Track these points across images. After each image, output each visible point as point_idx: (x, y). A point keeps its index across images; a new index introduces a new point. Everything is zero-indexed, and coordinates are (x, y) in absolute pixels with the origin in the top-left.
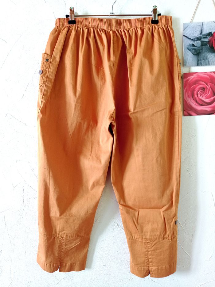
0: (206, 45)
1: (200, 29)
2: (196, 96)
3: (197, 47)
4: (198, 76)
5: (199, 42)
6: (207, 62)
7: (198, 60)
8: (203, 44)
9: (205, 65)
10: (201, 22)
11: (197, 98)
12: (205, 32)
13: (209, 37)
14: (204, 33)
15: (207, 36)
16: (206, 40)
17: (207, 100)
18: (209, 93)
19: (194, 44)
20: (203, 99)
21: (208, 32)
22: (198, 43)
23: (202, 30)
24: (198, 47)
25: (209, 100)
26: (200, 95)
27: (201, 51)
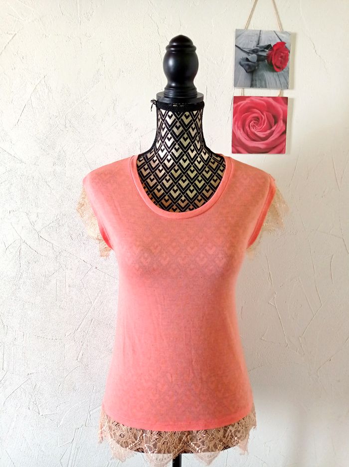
0: (263, 60)
1: (256, 39)
2: (247, 127)
3: (251, 62)
4: (252, 102)
5: (255, 55)
6: (263, 83)
7: (252, 80)
8: (260, 59)
9: (261, 87)
10: (258, 31)
11: (249, 131)
12: (264, 43)
13: (267, 51)
14: (262, 44)
15: (265, 48)
16: (264, 54)
17: (261, 135)
18: (265, 125)
19: (249, 57)
20: (256, 133)
21: (266, 44)
22: (253, 57)
23: (259, 41)
24: (253, 62)
25: (264, 134)
26: (253, 126)
27: (257, 68)
